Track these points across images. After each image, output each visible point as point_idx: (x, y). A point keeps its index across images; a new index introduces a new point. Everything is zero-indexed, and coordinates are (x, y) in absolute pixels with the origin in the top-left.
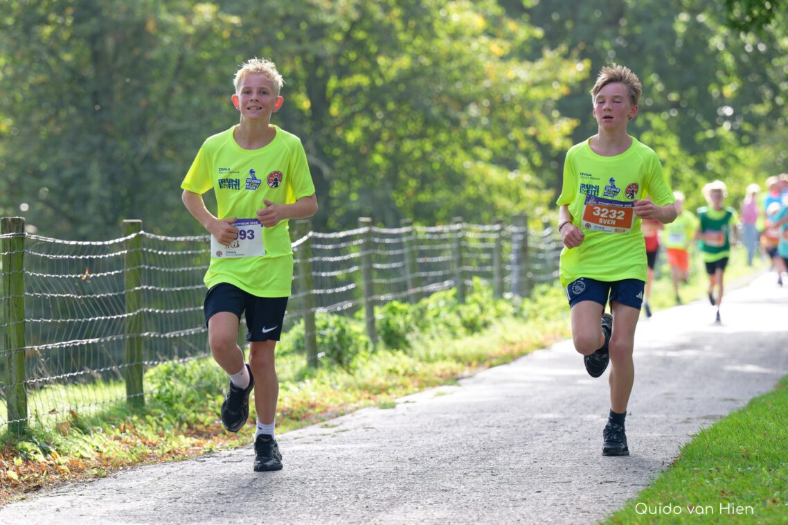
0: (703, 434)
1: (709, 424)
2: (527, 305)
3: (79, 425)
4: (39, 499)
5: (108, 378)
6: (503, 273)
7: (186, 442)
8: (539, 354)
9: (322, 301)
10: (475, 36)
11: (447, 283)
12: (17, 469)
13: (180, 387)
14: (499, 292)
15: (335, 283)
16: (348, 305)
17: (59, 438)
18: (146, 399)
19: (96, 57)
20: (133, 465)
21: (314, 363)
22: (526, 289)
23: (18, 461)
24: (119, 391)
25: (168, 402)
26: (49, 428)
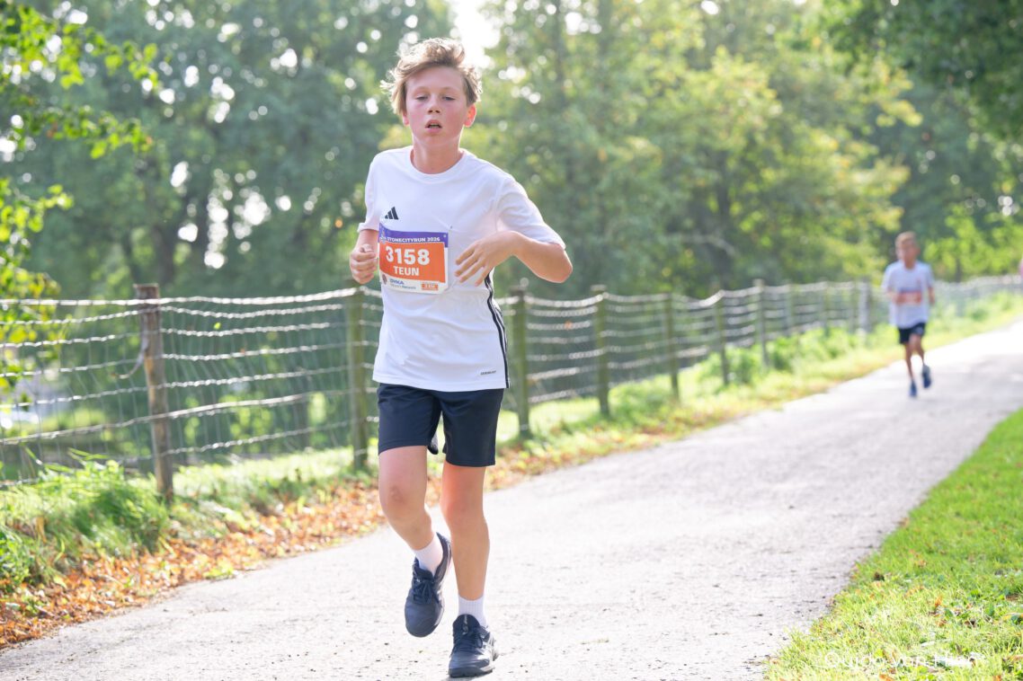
0: (1000, 425)
1: (1004, 418)
2: (873, 339)
3: (566, 429)
4: (540, 480)
5: (584, 396)
6: (855, 317)
7: (640, 439)
8: (882, 372)
9: (731, 339)
10: (831, 153)
11: (818, 324)
12: (524, 460)
13: (633, 401)
14: (853, 329)
15: (739, 326)
16: (747, 342)
17: (552, 438)
18: (613, 411)
19: (570, 177)
20: (605, 455)
21: (727, 382)
22: (871, 327)
23: (524, 455)
24: (592, 405)
25: (627, 411)
26: (545, 433)
